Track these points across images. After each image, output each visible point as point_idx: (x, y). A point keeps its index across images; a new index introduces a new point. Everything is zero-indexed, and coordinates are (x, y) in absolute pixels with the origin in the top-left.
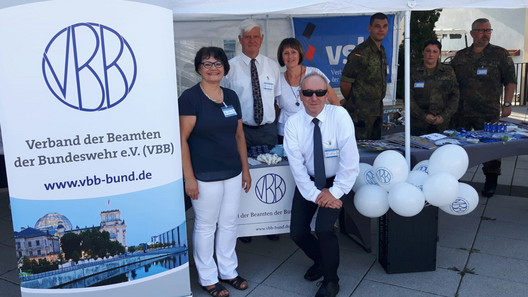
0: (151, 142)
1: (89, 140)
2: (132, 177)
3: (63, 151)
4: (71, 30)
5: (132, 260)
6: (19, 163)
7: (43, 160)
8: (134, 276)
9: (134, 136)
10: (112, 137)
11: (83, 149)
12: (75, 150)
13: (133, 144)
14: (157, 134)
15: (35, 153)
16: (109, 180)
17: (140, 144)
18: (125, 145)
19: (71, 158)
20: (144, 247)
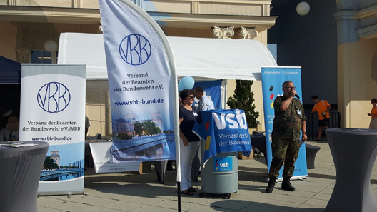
0: (73, 126)
1: (50, 123)
2: (64, 139)
3: (40, 127)
4: (49, 84)
5: (61, 172)
6: (24, 129)
7: (33, 129)
8: (61, 179)
9: (67, 123)
10: (58, 123)
11: (48, 126)
12: (45, 126)
13: (66, 126)
14: (75, 123)
15: (31, 126)
16: (56, 139)
17: (69, 126)
18: (63, 126)
19: (43, 129)
20: (66, 167)
